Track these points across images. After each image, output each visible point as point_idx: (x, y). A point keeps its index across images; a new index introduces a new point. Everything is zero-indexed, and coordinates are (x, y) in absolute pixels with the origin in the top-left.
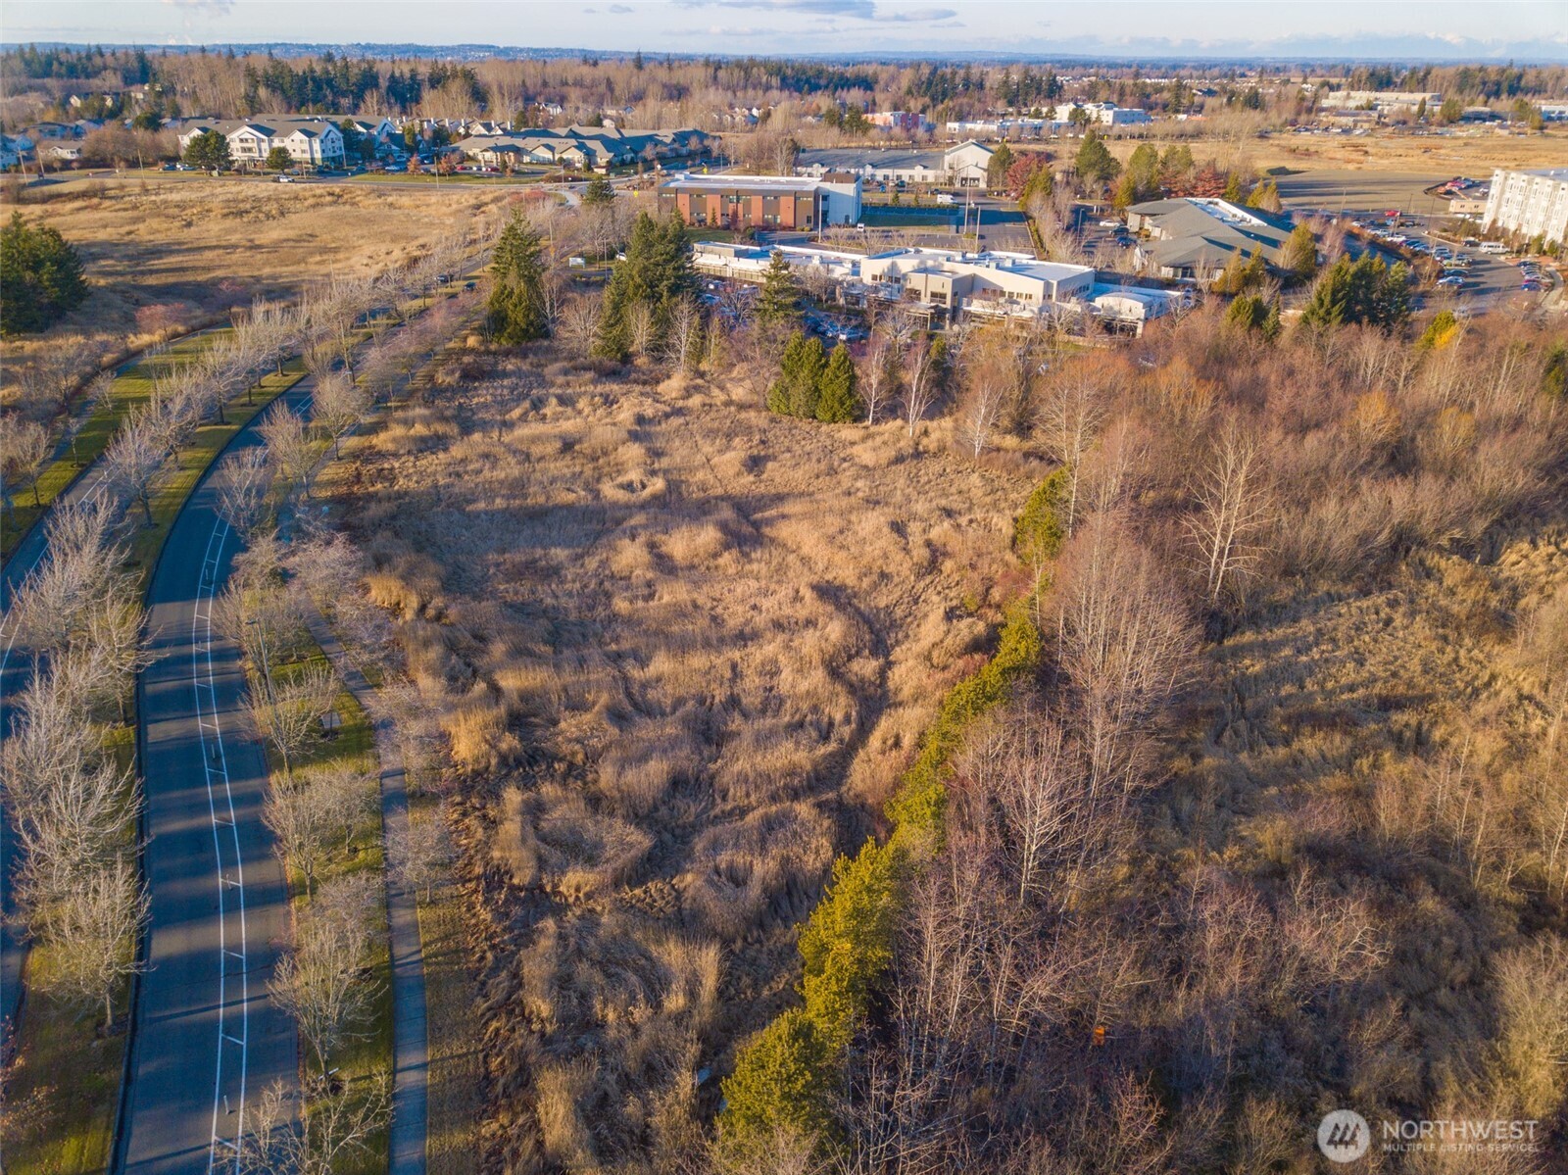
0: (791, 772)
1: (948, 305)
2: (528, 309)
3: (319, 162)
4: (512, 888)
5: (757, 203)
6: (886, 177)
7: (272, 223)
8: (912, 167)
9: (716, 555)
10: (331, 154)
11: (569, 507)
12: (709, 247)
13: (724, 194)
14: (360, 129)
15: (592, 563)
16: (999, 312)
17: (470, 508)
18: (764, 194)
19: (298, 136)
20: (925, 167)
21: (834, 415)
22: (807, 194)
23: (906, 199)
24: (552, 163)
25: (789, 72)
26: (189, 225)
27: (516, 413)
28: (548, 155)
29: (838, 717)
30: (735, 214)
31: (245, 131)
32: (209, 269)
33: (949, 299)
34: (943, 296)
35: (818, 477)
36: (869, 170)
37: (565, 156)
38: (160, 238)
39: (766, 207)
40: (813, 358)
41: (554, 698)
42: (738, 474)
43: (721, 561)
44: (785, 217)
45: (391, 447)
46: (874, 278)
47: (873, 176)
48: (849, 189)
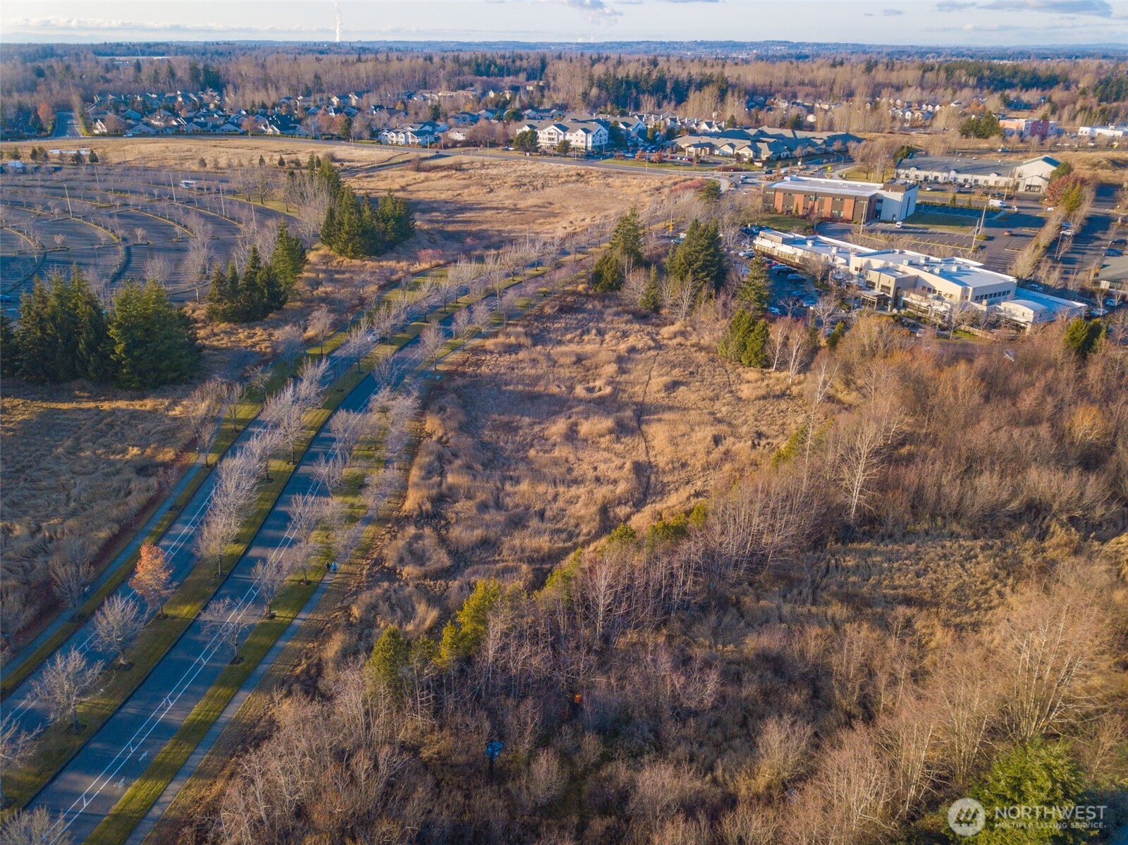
0: (537, 551)
1: (891, 295)
2: (615, 271)
3: (590, 149)
4: (384, 567)
5: (828, 201)
6: (966, 181)
7: (535, 193)
8: (988, 174)
9: (602, 436)
10: (598, 144)
11: (552, 396)
12: (768, 235)
13: (807, 195)
14: (622, 126)
15: (537, 428)
16: (924, 304)
17: (504, 388)
18: (834, 196)
19: (581, 132)
20: (999, 175)
21: (750, 362)
22: (864, 198)
23: (962, 200)
24: (732, 156)
25: (987, 73)
26: (491, 191)
27: (569, 337)
28: (729, 150)
29: (585, 531)
30: (813, 208)
31: (552, 129)
32: (481, 223)
33: (892, 292)
34: (889, 288)
35: (704, 399)
36: (953, 174)
37: (740, 152)
38: (472, 199)
39: (834, 206)
40: (746, 325)
41: (462, 491)
42: (659, 391)
43: (602, 440)
44: (846, 213)
45: (492, 347)
46: (856, 269)
47: (955, 179)
48: (897, 196)
